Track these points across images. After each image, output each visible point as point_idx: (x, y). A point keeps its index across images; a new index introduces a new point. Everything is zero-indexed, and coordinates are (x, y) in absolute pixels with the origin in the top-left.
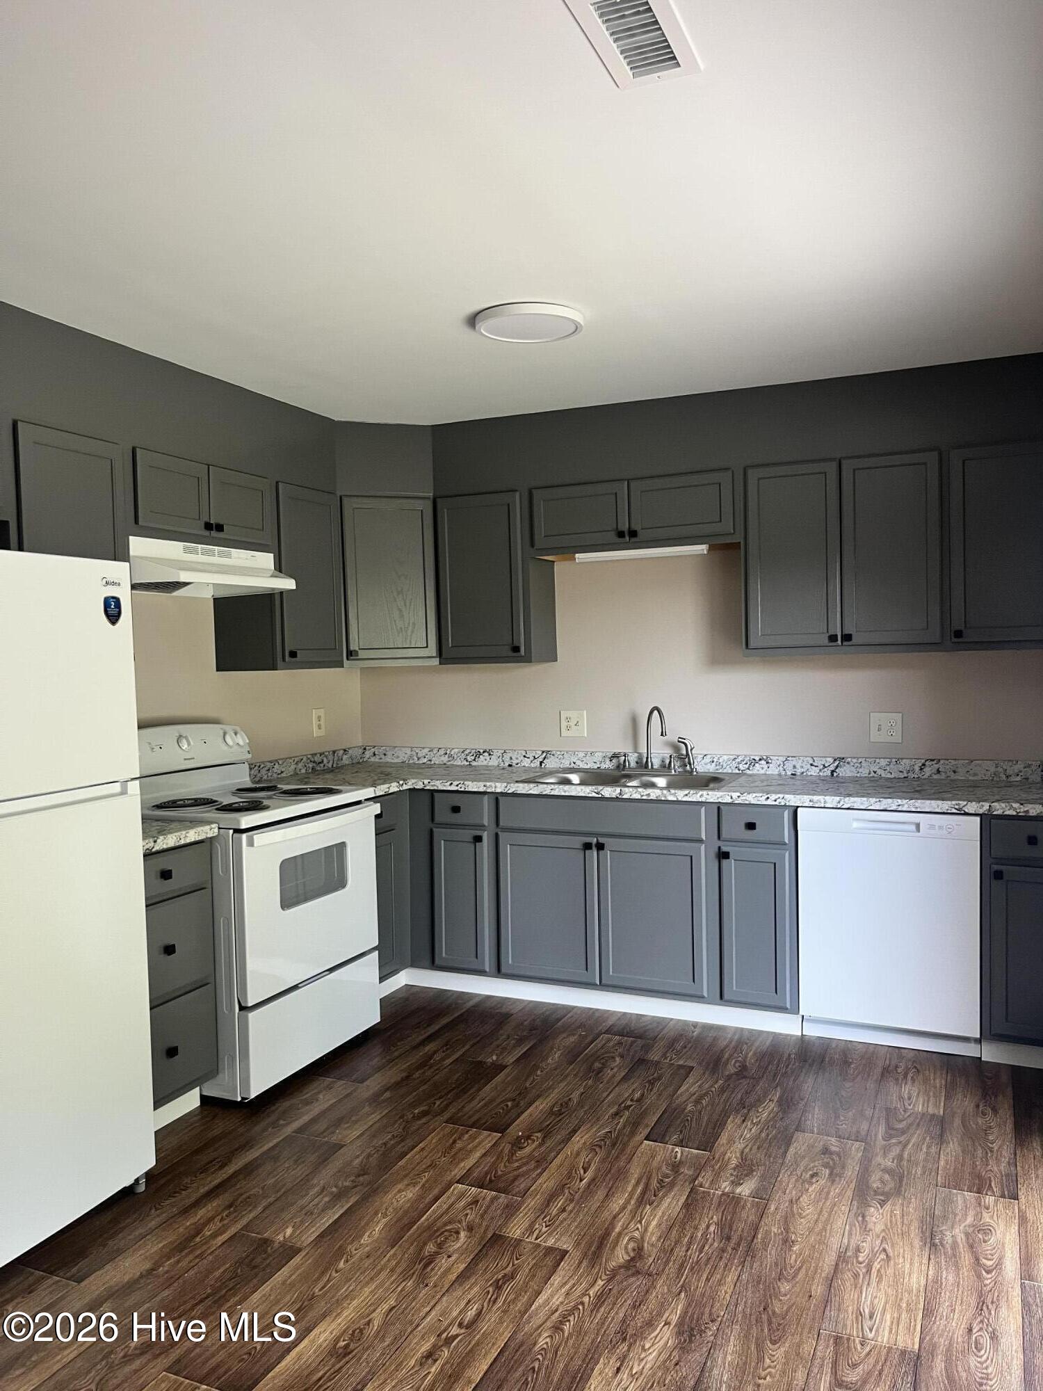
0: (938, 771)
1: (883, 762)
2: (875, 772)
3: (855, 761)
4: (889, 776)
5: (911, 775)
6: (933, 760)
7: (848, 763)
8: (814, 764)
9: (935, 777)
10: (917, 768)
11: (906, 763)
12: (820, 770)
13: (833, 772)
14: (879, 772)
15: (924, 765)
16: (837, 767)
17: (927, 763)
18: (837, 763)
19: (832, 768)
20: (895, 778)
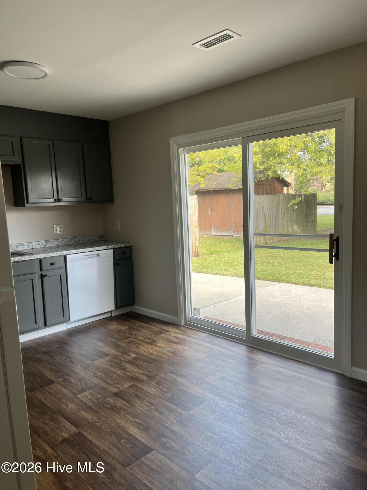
0: (75, 241)
1: (60, 240)
2: (58, 244)
3: (51, 241)
4: (62, 244)
5: (68, 243)
6: (73, 238)
7: (50, 242)
8: (39, 244)
9: (74, 243)
10: (69, 241)
11: (66, 240)
12: (41, 246)
13: (45, 246)
14: (59, 244)
15: (71, 240)
16: (46, 244)
17: (72, 239)
18: (46, 242)
19: (45, 244)
20: (63, 245)
